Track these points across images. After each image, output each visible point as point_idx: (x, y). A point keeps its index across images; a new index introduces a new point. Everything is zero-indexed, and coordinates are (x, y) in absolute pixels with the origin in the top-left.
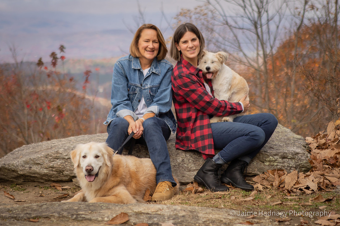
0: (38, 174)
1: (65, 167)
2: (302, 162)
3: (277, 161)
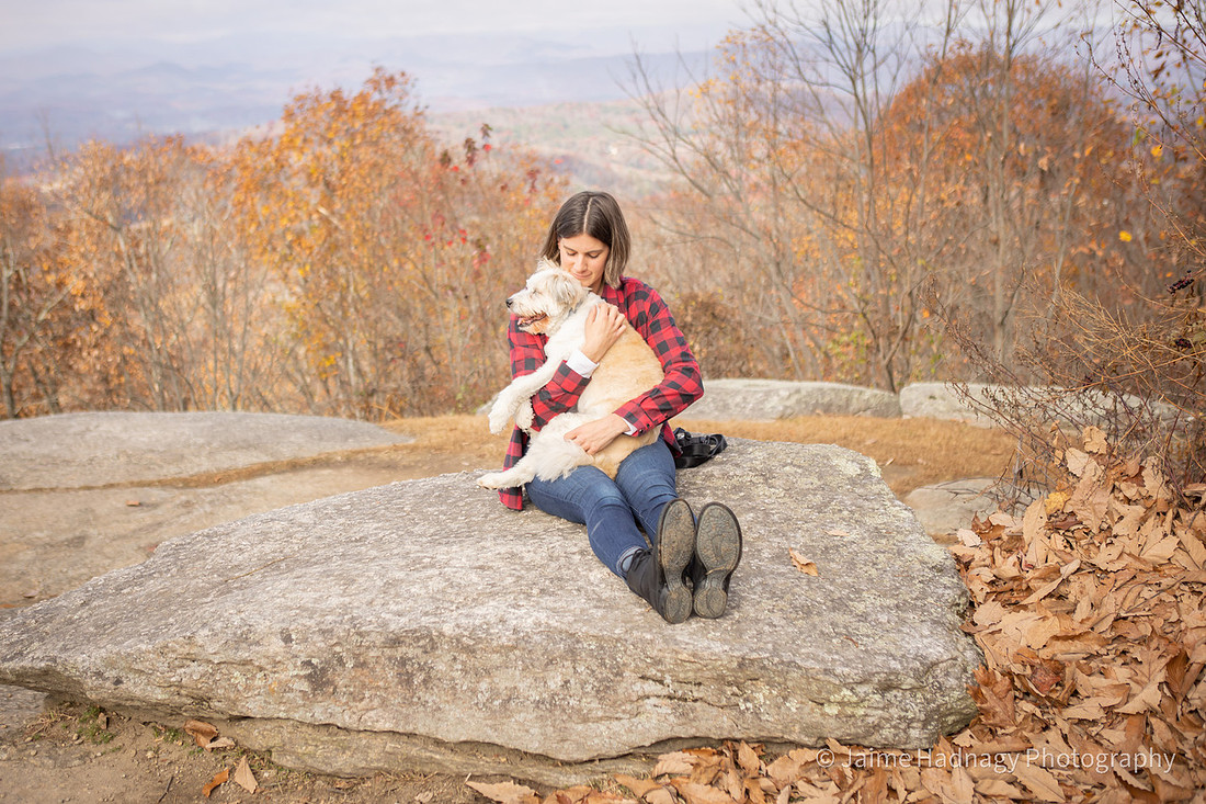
1: (213, 689)
2: (947, 699)
3: (866, 704)
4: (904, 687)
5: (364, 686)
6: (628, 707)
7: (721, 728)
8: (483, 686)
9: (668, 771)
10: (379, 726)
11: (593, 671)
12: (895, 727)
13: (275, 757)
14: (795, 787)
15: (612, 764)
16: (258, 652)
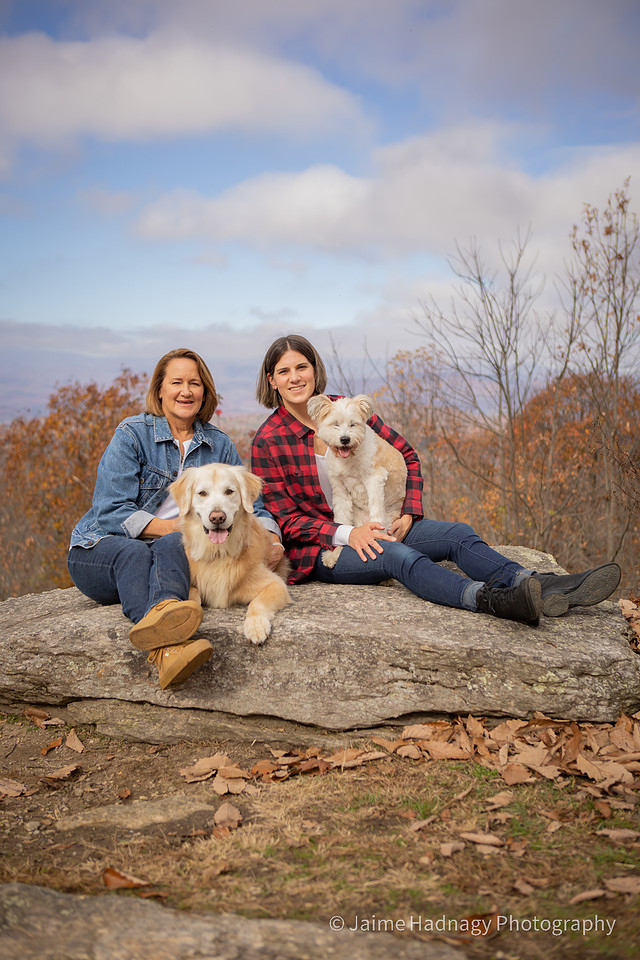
1: (51, 676)
2: (626, 686)
3: (565, 684)
4: (594, 674)
6: (381, 688)
7: (453, 704)
8: (267, 672)
9: (413, 736)
10: (184, 704)
11: (354, 661)
12: (587, 704)
13: (99, 729)
14: (512, 746)
15: (368, 732)
16: (90, 646)
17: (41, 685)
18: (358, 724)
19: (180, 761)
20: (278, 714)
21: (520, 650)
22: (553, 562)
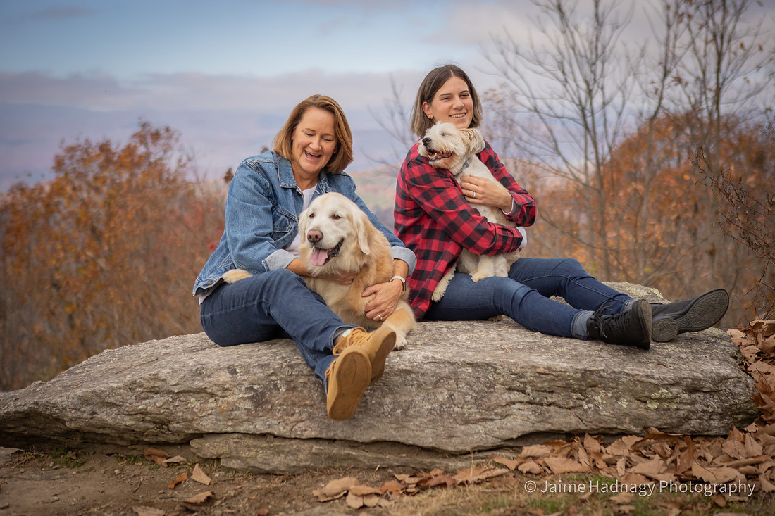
0: (111, 427)
1: (173, 413)
2: (736, 401)
3: (678, 400)
4: (704, 390)
5: (294, 404)
6: (499, 411)
7: (570, 423)
8: (388, 400)
9: (532, 454)
10: (307, 434)
11: (471, 386)
12: (699, 418)
13: (223, 462)
14: (629, 460)
15: (489, 454)
16: (210, 382)
17: (162, 423)
18: (478, 446)
19: (308, 487)
20: (401, 439)
21: (633, 370)
22: (659, 295)
